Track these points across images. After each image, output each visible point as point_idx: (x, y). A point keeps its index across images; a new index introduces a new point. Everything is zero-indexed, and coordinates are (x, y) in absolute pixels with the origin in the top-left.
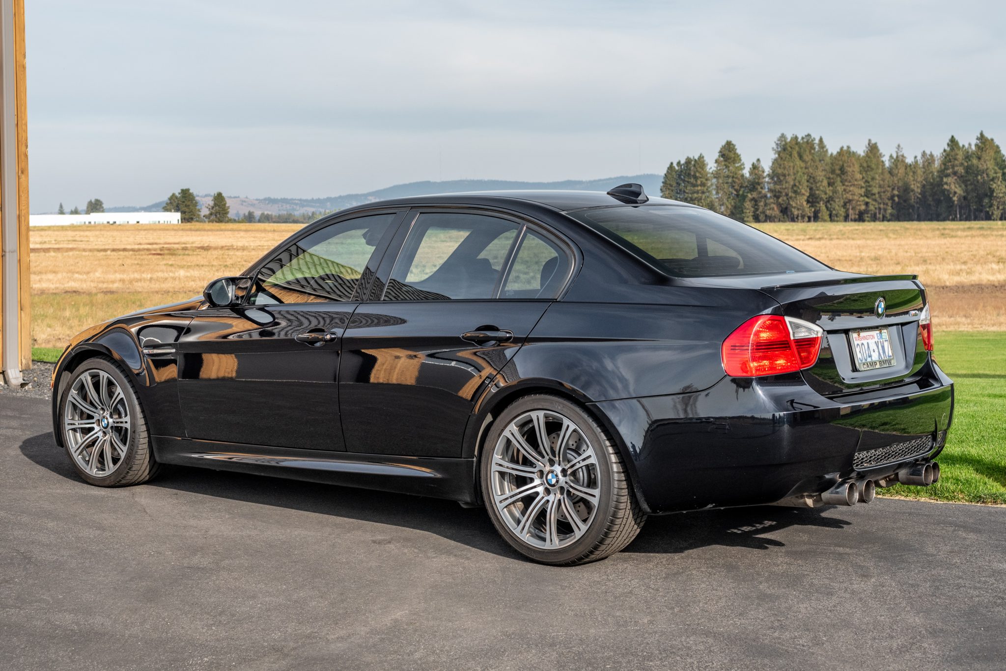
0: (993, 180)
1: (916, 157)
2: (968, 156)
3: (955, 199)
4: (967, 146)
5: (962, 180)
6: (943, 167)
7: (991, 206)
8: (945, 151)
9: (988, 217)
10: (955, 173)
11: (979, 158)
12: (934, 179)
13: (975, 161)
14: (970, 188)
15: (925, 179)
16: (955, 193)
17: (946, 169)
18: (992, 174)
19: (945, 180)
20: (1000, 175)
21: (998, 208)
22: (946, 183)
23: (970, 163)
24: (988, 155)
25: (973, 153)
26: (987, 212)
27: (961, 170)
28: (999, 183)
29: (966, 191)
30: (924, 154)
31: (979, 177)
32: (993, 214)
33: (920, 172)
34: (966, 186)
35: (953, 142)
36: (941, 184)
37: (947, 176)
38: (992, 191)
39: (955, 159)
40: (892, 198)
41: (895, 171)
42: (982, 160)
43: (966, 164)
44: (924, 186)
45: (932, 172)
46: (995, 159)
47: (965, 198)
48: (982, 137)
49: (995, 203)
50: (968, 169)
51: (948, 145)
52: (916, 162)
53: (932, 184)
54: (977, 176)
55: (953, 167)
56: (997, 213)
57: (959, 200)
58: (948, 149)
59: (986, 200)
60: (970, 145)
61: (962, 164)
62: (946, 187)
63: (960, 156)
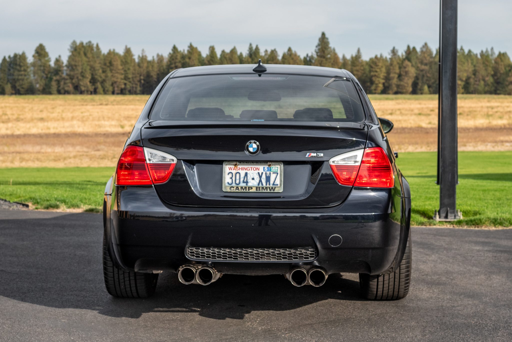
1: (153, 57)
2: (183, 57)
4: (182, 51)
6: (169, 63)
8: (170, 54)
10: (176, 67)
11: (190, 58)
12: (164, 70)
13: (187, 60)
15: (159, 70)
17: (171, 64)
23: (184, 61)
24: (194, 57)
25: (186, 55)
27: (179, 65)
30: (158, 55)
33: (156, 65)
35: (175, 48)
37: (172, 68)
39: (176, 59)
40: (140, 81)
41: (142, 65)
44: (158, 74)
45: (162, 66)
46: (199, 59)
48: (191, 46)
50: (183, 65)
51: (172, 50)
52: (154, 60)
53: (162, 73)
55: (175, 63)
58: (171, 52)
60: (184, 50)
61: (180, 62)
63: (179, 57)
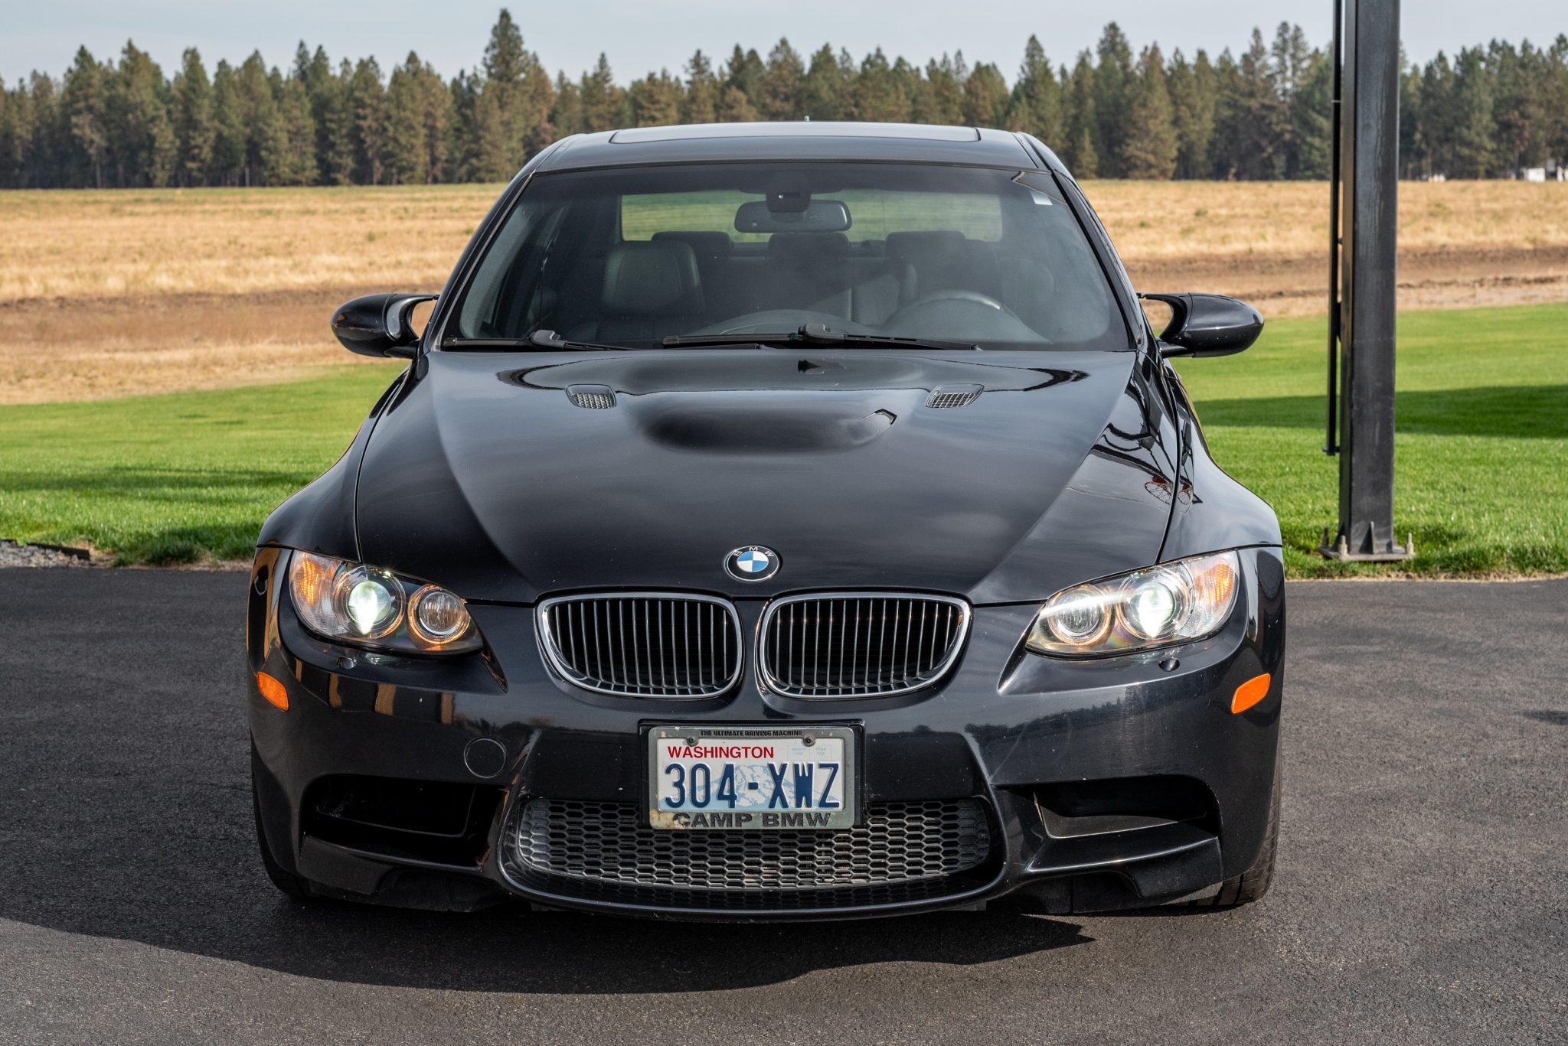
0: (153, 120)
1: (21, 81)
2: (110, 81)
3: (92, 151)
4: (105, 63)
5: (103, 121)
6: (68, 98)
7: (152, 163)
8: (70, 71)
9: (148, 183)
10: (90, 109)
11: (128, 85)
12: (54, 118)
13: (121, 90)
14: (115, 133)
15: (39, 118)
16: (92, 142)
17: (74, 101)
18: (150, 112)
19: (74, 119)
20: (163, 112)
21: (163, 167)
22: (76, 126)
23: (113, 92)
24: (142, 80)
25: (119, 76)
26: (147, 175)
27: (99, 105)
28: (163, 126)
29: (109, 139)
30: (35, 75)
31: (130, 116)
32: (155, 177)
33: (30, 105)
34: (109, 130)
35: (83, 56)
36: (66, 126)
37: (78, 112)
38: (152, 139)
39: (90, 85)
42: (133, 88)
43: (106, 93)
44: (38, 130)
45: (49, 107)
46: (154, 87)
47: (108, 150)
48: (130, 50)
49: (158, 159)
50: (110, 103)
51: (76, 61)
52: (22, 88)
53: (49, 126)
54: (125, 113)
55: (86, 98)
56: (161, 176)
57: (99, 154)
58: (74, 67)
59: (143, 155)
60: (110, 62)
61: (99, 95)
62: (76, 131)
63: (97, 80)
